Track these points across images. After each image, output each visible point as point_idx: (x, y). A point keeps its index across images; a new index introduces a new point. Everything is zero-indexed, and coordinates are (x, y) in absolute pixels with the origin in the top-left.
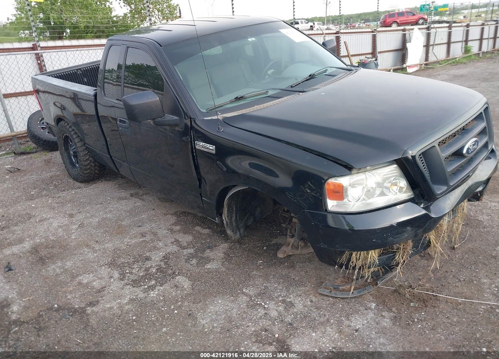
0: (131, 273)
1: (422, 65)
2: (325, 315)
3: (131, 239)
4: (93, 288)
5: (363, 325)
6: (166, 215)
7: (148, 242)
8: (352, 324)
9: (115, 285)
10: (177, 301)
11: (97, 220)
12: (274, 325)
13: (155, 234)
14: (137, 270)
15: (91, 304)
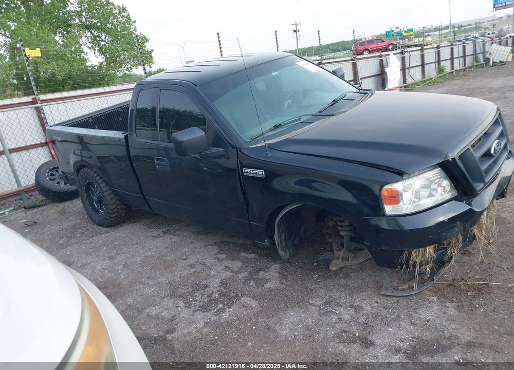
0: (196, 301)
1: (402, 87)
2: (394, 313)
3: (181, 271)
4: (164, 318)
5: (432, 316)
6: (206, 246)
7: (200, 272)
8: (422, 317)
9: (185, 313)
10: (251, 319)
11: (139, 259)
12: (351, 326)
13: (204, 264)
14: (200, 297)
15: (168, 332)
